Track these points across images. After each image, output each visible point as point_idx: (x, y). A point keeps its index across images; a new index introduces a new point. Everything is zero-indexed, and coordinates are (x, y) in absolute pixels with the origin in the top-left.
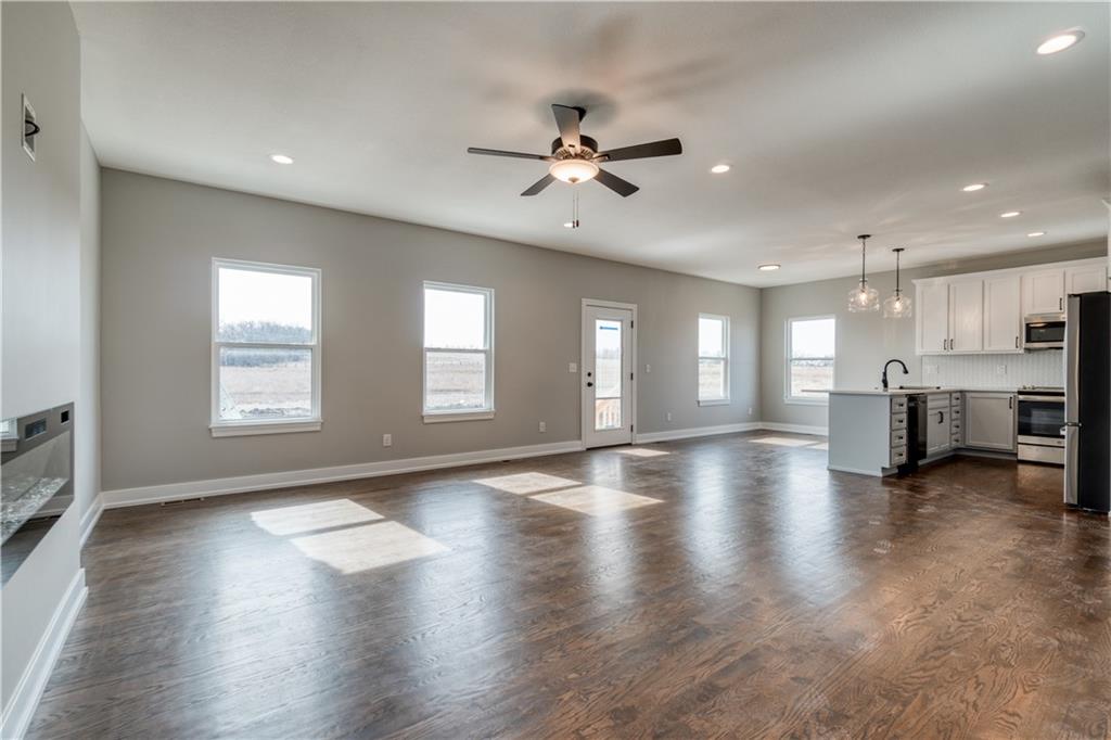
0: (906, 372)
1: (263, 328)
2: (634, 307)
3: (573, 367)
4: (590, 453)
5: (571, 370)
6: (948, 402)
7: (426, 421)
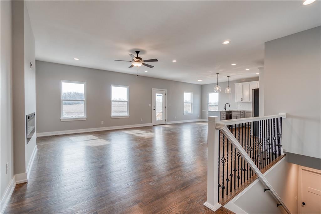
0: (230, 106)
1: (74, 94)
2: (166, 90)
3: (150, 105)
4: (154, 127)
5: (149, 106)
6: (239, 114)
7: (112, 118)
